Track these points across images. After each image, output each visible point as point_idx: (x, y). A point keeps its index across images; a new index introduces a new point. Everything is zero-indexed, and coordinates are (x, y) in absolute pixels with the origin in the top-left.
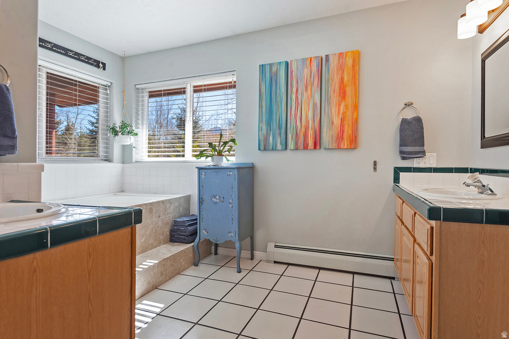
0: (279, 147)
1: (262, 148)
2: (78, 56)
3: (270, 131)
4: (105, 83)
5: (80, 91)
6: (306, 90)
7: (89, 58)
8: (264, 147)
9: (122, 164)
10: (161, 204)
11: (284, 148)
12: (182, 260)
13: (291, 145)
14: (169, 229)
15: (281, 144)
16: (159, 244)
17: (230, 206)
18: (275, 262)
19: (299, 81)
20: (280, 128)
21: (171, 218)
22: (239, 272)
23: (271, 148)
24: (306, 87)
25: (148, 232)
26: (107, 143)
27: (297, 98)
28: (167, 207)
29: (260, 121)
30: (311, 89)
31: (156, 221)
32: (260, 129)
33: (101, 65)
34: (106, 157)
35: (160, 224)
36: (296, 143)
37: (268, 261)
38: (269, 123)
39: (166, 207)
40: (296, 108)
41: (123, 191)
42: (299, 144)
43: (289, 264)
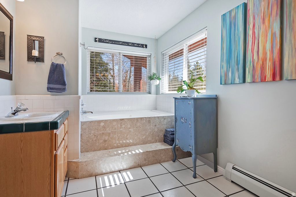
0: (237, 81)
1: (223, 82)
2: (133, 45)
3: (230, 68)
4: (148, 55)
5: (135, 61)
6: (264, 22)
7: (138, 44)
8: (225, 82)
9: (156, 95)
10: (157, 119)
11: (241, 81)
12: (162, 155)
13: (248, 79)
14: (164, 134)
15: (239, 78)
16: (156, 142)
17: (190, 126)
18: (232, 182)
19: (256, 16)
20: (238, 64)
21: (165, 128)
22: (195, 177)
23: (230, 82)
24: (264, 20)
25: (147, 134)
26: (150, 85)
27: (254, 33)
28: (162, 121)
29: (222, 60)
30: (269, 20)
31: (153, 128)
32: (222, 67)
33: (144, 46)
34: (149, 91)
35: (156, 130)
36: (253, 76)
37: (227, 179)
38: (229, 62)
39: (160, 121)
40: (253, 43)
41: (156, 109)
42: (256, 77)
43: (245, 189)
